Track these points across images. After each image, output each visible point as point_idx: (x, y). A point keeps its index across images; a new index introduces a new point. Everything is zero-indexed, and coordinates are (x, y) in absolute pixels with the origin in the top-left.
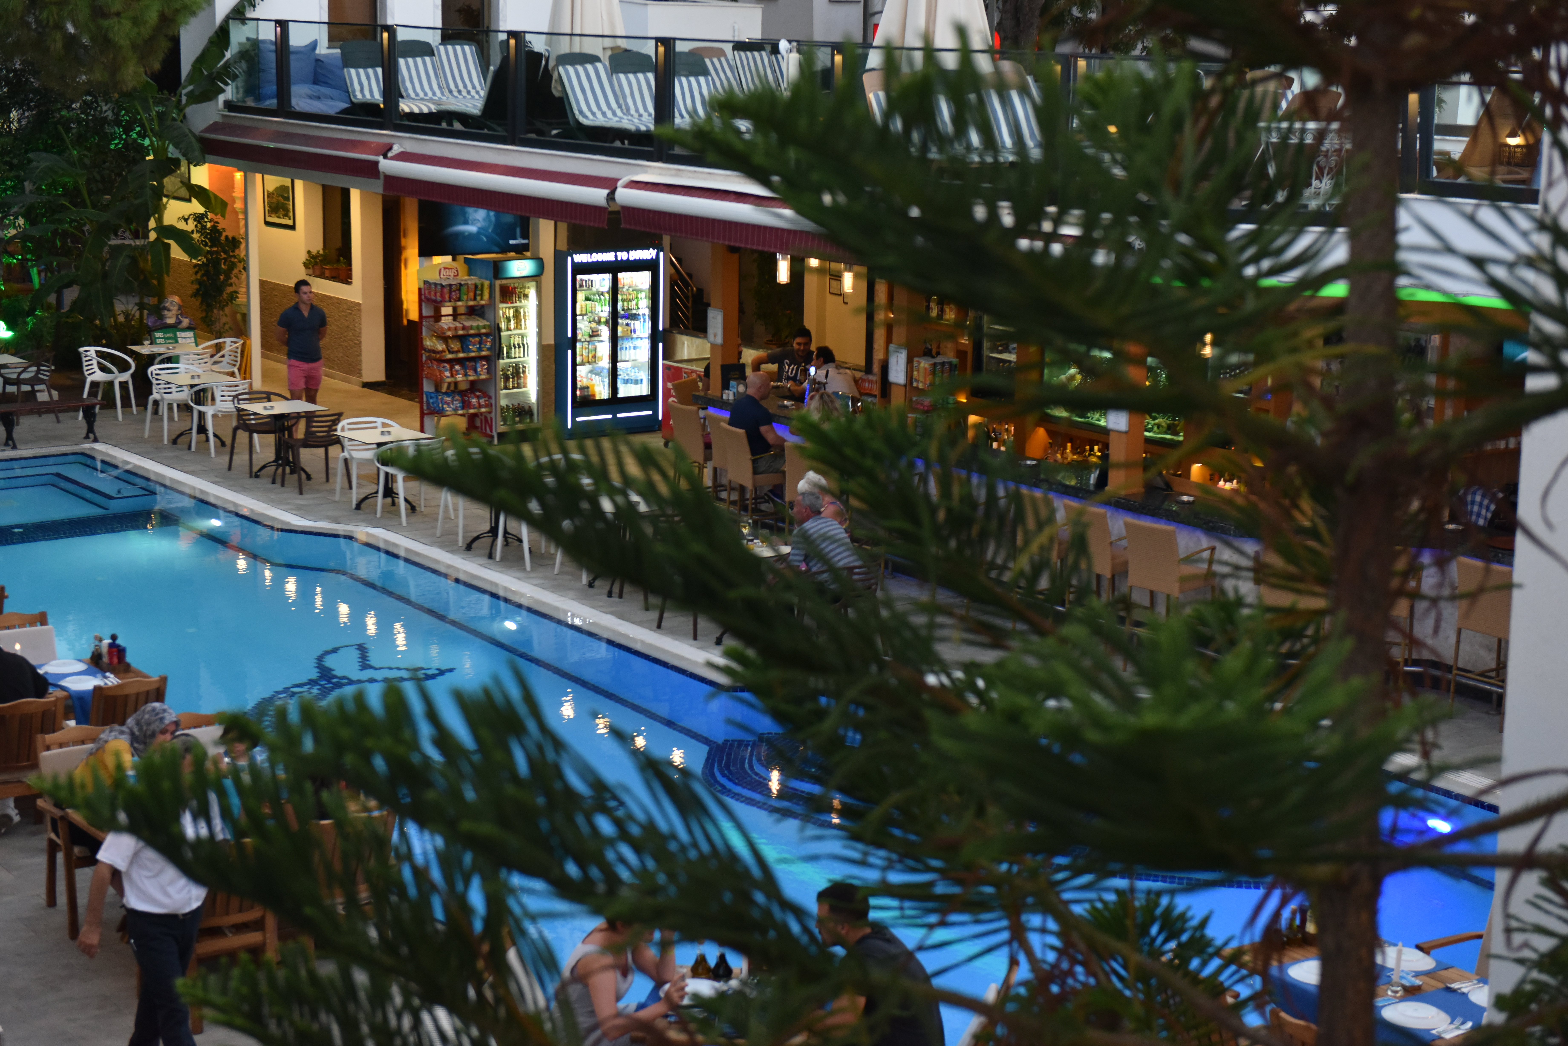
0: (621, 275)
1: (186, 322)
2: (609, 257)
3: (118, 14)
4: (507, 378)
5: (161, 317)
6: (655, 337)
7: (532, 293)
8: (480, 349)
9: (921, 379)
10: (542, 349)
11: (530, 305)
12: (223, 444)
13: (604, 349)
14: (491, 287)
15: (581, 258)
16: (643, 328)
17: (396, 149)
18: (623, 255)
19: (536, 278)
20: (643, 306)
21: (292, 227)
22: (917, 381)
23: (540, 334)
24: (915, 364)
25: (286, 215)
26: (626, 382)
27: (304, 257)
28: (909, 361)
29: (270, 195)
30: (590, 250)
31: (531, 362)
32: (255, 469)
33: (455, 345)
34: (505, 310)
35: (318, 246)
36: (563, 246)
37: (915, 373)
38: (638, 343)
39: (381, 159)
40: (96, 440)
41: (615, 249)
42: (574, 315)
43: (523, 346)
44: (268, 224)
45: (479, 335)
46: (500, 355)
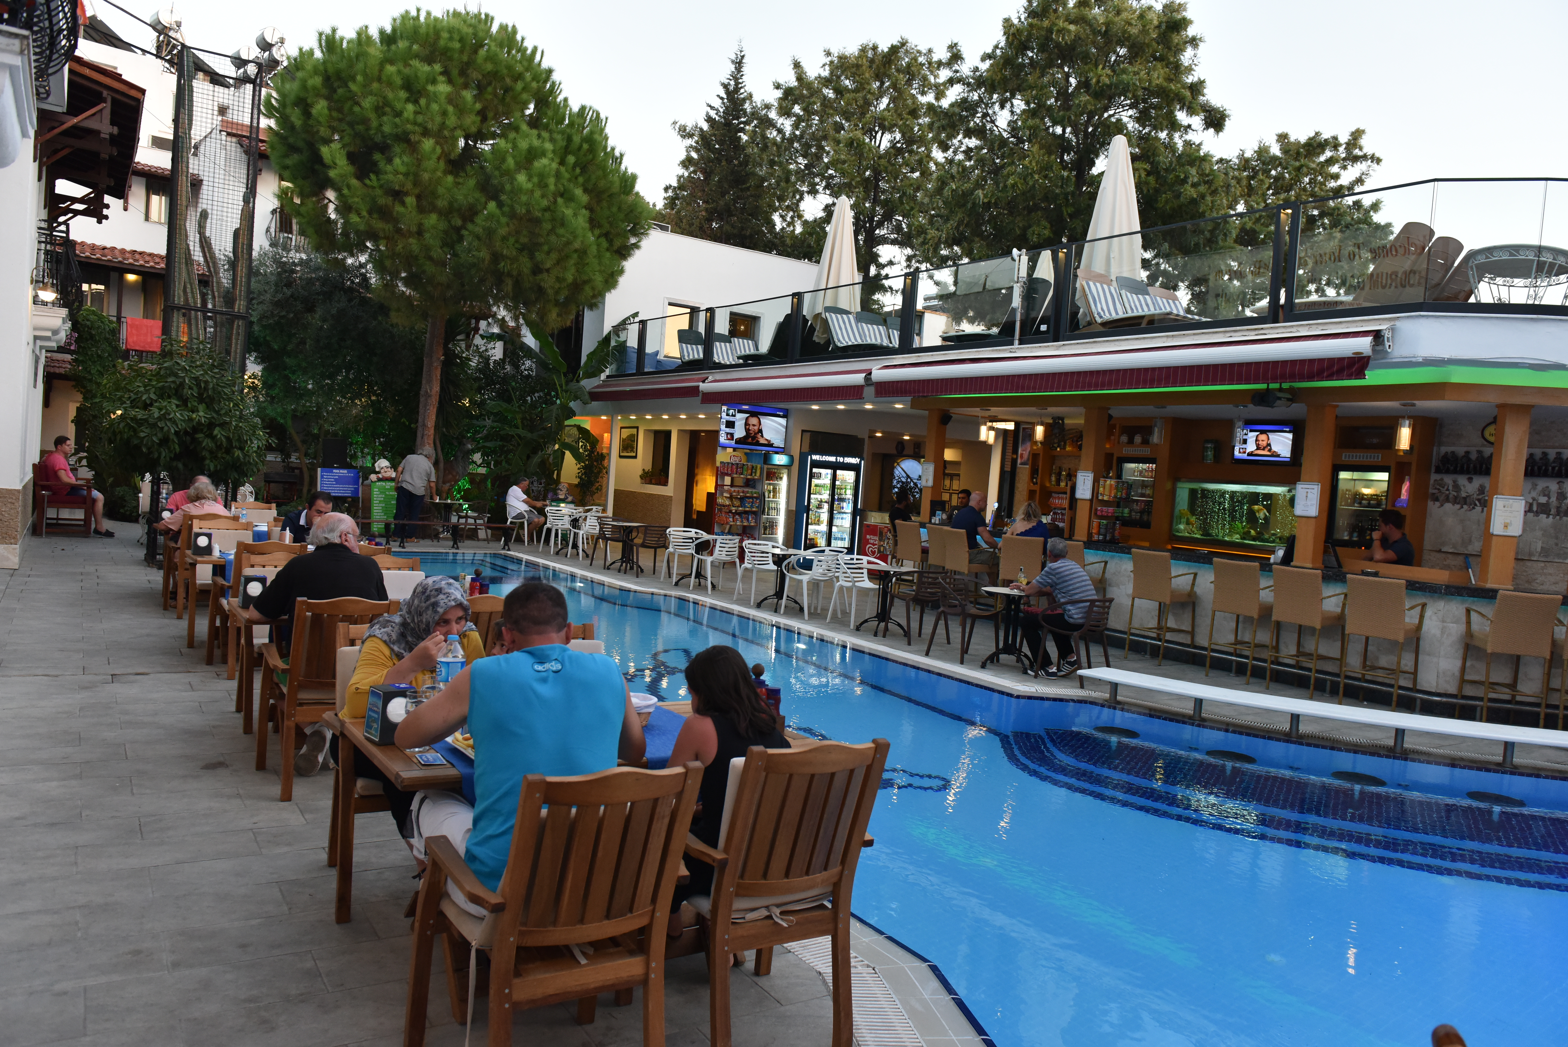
0: (839, 472)
1: (570, 498)
2: (832, 459)
3: (548, 271)
4: (765, 528)
5: (556, 494)
6: (855, 513)
7: (785, 478)
8: (752, 507)
9: (1107, 492)
10: (788, 512)
11: (783, 484)
12: (587, 556)
13: (825, 517)
14: (762, 469)
15: (816, 457)
16: (848, 507)
17: (711, 379)
18: (840, 459)
19: (788, 467)
20: (849, 494)
21: (635, 457)
22: (1103, 495)
23: (788, 503)
24: (1101, 482)
25: (632, 451)
26: (836, 539)
27: (640, 472)
28: (1096, 482)
29: (624, 440)
30: (822, 454)
31: (781, 520)
32: (608, 564)
33: (737, 503)
34: (767, 487)
35: (648, 467)
36: (806, 449)
37: (1101, 489)
38: (844, 516)
39: (701, 384)
40: (509, 550)
41: (836, 455)
42: (809, 494)
43: (777, 510)
44: (621, 457)
45: (752, 498)
46: (763, 512)
